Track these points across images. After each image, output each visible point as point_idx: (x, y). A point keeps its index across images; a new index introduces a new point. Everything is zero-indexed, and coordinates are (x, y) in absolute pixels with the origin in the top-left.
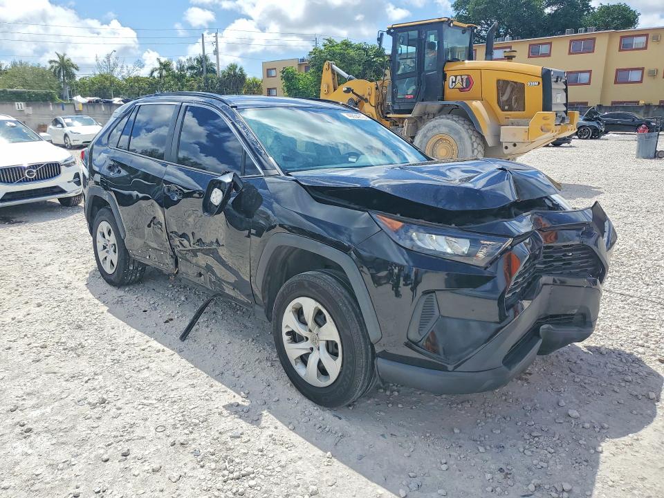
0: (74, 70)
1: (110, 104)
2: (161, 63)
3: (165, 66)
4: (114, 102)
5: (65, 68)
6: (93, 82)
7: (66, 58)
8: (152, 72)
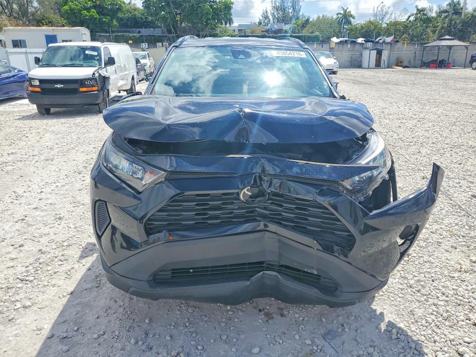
0: (351, 18)
1: (354, 43)
2: (418, 10)
3: (421, 11)
4: (358, 42)
5: (346, 17)
6: (362, 27)
7: (348, 11)
8: (409, 17)
